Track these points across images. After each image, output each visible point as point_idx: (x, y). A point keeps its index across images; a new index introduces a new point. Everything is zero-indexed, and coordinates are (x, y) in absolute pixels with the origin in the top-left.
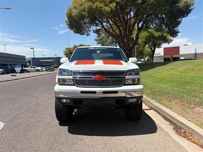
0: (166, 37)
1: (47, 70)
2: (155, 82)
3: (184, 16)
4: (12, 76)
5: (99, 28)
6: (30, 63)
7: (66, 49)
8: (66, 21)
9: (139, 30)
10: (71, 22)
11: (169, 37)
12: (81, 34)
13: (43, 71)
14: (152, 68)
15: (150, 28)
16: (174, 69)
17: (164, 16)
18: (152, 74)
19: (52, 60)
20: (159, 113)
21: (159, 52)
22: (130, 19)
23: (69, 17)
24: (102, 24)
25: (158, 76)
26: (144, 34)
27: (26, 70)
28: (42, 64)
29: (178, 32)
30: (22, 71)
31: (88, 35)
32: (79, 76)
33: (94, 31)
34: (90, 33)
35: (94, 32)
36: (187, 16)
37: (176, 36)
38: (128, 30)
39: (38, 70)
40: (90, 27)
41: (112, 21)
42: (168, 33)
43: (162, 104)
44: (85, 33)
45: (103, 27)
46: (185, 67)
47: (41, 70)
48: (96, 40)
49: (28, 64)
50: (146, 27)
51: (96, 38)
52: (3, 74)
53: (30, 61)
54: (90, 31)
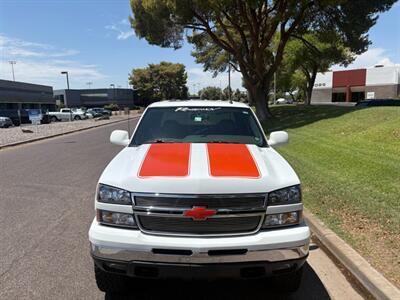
0: (341, 51)
1: (95, 117)
2: (319, 163)
3: (382, 9)
4: (24, 131)
5: (200, 32)
6: (62, 101)
7: (134, 71)
8: (131, 20)
9: (285, 36)
10: (141, 21)
11: (348, 52)
12: (163, 46)
13: (87, 118)
14: (312, 122)
15: (308, 32)
16: (360, 129)
17: (339, 7)
18: (313, 138)
19: (105, 95)
20: (336, 262)
21: (324, 80)
22: (267, 12)
23: (138, 11)
24: (206, 25)
25: (324, 145)
26: (294, 44)
27: (54, 116)
28: (86, 103)
29: (366, 43)
30: (46, 120)
31: (176, 48)
32: (151, 207)
33: (189, 38)
34: (180, 42)
35: (189, 42)
36: (388, 9)
37: (364, 51)
38: (260, 38)
39: (78, 117)
40: (182, 31)
41: (228, 17)
42: (346, 45)
43: (341, 234)
44: (172, 44)
45: (208, 29)
46: (384, 126)
47: (83, 117)
48: (194, 55)
49: (58, 102)
50: (298, 31)
51: (194, 51)
52: (6, 126)
53: (62, 96)
54: (181, 39)
